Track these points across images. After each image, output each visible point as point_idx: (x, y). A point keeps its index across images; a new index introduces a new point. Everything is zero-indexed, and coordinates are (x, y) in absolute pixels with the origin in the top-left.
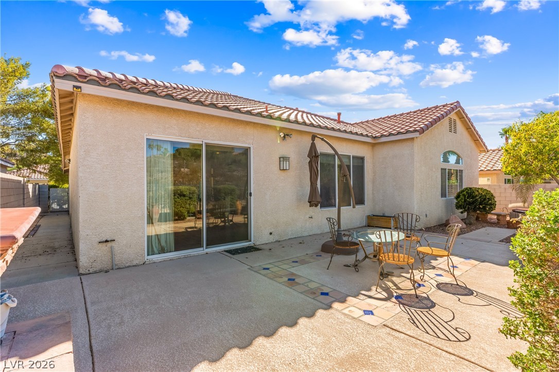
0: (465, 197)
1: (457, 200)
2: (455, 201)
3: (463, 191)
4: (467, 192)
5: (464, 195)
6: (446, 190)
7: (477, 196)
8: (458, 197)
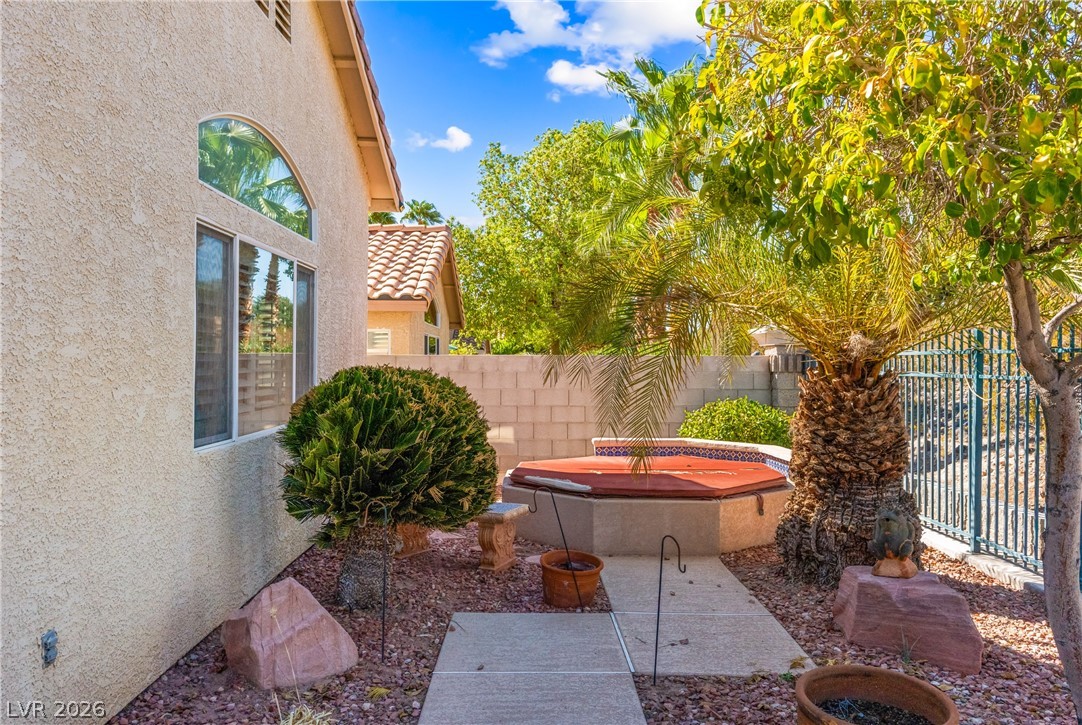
0: (347, 437)
1: (296, 452)
2: (284, 457)
3: (331, 393)
4: (356, 402)
5: (339, 420)
6: (226, 390)
7: (414, 425)
8: (299, 435)
